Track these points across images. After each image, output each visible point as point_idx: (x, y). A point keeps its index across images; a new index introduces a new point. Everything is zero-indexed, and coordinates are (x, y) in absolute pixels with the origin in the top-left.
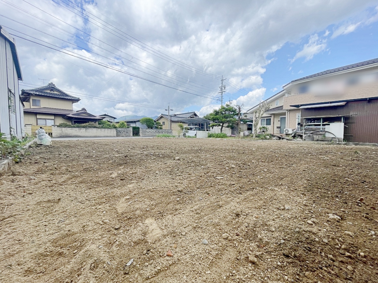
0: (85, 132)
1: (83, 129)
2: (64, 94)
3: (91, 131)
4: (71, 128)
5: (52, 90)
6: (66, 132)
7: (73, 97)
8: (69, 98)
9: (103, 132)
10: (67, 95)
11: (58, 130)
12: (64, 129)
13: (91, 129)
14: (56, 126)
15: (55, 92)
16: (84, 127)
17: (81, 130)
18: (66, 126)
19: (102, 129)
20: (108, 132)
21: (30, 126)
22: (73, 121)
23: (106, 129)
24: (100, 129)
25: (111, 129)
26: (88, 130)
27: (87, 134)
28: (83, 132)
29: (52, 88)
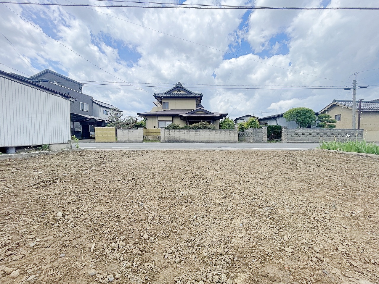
0: (195, 136)
1: (192, 131)
2: (188, 93)
3: (202, 133)
4: (179, 131)
5: (179, 90)
6: (174, 135)
7: (197, 94)
8: (192, 95)
10: (192, 93)
11: (166, 133)
13: (202, 131)
14: (164, 129)
15: (182, 92)
16: (193, 128)
17: (191, 133)
18: (174, 127)
19: (216, 131)
20: (226, 135)
21: (142, 129)
22: (188, 122)
23: (222, 131)
24: (214, 131)
25: (231, 131)
26: (199, 133)
27: (197, 138)
28: (191, 135)
29: (179, 87)
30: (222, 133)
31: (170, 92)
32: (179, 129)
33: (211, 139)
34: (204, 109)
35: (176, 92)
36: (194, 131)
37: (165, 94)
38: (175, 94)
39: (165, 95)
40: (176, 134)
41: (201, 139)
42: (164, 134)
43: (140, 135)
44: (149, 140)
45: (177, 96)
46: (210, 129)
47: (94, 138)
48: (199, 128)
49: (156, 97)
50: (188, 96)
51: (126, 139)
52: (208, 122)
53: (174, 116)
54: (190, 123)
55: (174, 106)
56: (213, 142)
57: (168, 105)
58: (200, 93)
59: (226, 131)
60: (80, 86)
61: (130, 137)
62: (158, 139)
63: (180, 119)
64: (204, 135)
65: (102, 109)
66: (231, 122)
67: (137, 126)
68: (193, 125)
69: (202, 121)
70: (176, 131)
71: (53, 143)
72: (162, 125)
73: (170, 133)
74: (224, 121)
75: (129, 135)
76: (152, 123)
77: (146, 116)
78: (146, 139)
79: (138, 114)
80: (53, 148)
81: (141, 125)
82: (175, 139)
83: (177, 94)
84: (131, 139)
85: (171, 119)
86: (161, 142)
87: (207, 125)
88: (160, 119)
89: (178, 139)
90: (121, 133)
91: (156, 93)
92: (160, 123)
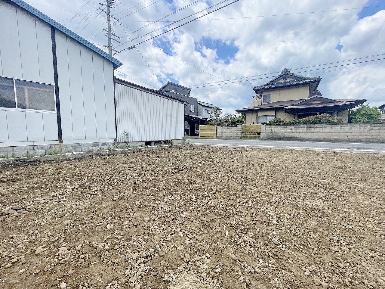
0: (307, 132)
1: (303, 126)
2: (298, 78)
3: (317, 129)
4: (283, 126)
5: (285, 78)
6: (277, 132)
7: (311, 79)
8: (304, 81)
9: (348, 131)
10: (303, 79)
11: (267, 129)
13: (318, 126)
14: (265, 125)
15: (289, 80)
16: (304, 123)
17: (300, 129)
18: (277, 123)
19: (344, 125)
20: (362, 131)
21: (240, 125)
22: (297, 116)
23: (355, 125)
24: (339, 126)
25: (372, 125)
26: (313, 129)
27: (309, 135)
28: (302, 131)
29: (285, 75)
30: (353, 128)
31: (273, 82)
32: (284, 124)
33: (333, 137)
34: (322, 96)
35: (281, 81)
36: (306, 126)
37: (267, 85)
38: (279, 83)
39: (267, 87)
40: (280, 130)
41: (316, 137)
42: (264, 131)
43: (238, 132)
44: (247, 137)
45: (283, 85)
46: (331, 123)
47: (198, 135)
48: (315, 123)
49: (256, 90)
50: (298, 83)
51: (225, 136)
52: (329, 113)
53: (277, 110)
54: (300, 117)
55: (278, 97)
56: (337, 141)
57: (270, 97)
58: (317, 77)
59: (363, 125)
60: (189, 90)
61: (228, 134)
62: (258, 135)
63: (286, 112)
64: (323, 131)
65: (204, 109)
66: (374, 111)
67: (235, 123)
68: (304, 119)
69: (318, 113)
70: (279, 127)
71: (174, 139)
72: (262, 120)
73: (273, 129)
74: (359, 110)
75: (228, 132)
76: (250, 120)
77: (244, 112)
78: (245, 136)
80: (174, 143)
81: (238, 122)
82: (279, 136)
83: (282, 83)
84: (230, 136)
85: (273, 113)
86: (261, 140)
87: (327, 118)
88: (260, 114)
89: (282, 136)
90: (221, 130)
92: (260, 118)
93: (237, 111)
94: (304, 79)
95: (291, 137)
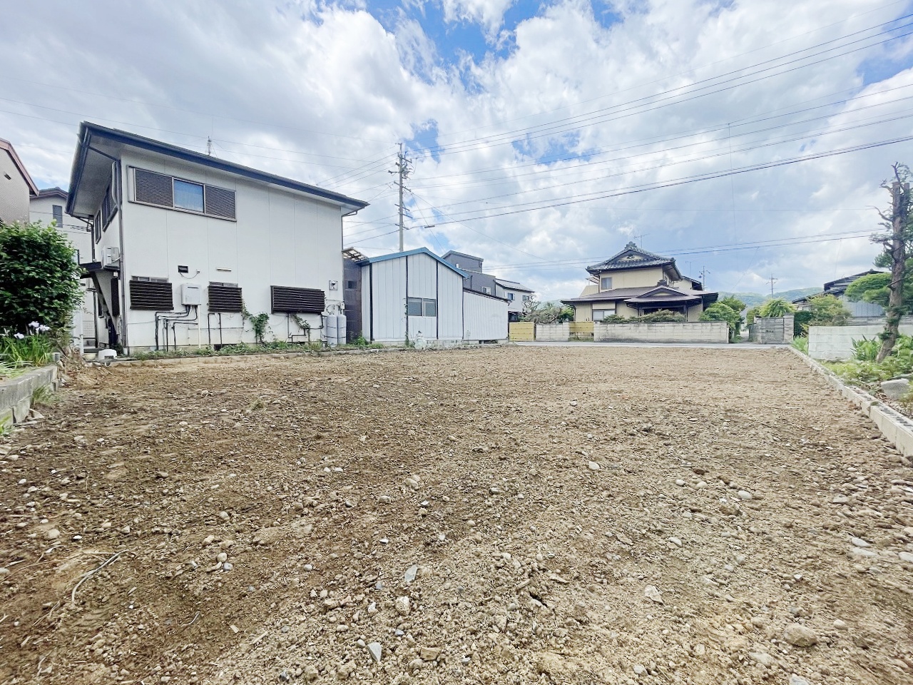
0: (648, 332)
2: (648, 258)
3: (659, 328)
4: (621, 325)
5: (631, 255)
6: (613, 332)
7: (663, 260)
8: (655, 263)
9: (690, 331)
10: (654, 258)
11: (601, 329)
12: (610, 326)
13: (660, 325)
14: (599, 322)
15: (636, 258)
16: (646, 321)
17: (640, 328)
18: (615, 320)
19: (686, 324)
21: (568, 323)
22: (641, 311)
23: (696, 324)
25: (713, 324)
26: (654, 328)
27: (651, 336)
28: (643, 331)
29: (630, 251)
30: (695, 328)
31: (614, 260)
32: (621, 322)
33: (675, 338)
35: (625, 259)
36: (646, 325)
37: (606, 264)
38: (623, 263)
39: (605, 267)
40: (617, 330)
42: (599, 330)
43: (565, 332)
44: (578, 339)
45: (626, 266)
46: (673, 321)
48: (655, 321)
49: (590, 271)
50: (647, 264)
51: (547, 337)
52: (671, 310)
53: (618, 302)
54: (646, 312)
55: (622, 283)
57: (611, 282)
58: (670, 257)
60: (481, 262)
61: (551, 334)
62: (590, 338)
63: (628, 306)
64: (664, 330)
67: (562, 318)
69: (660, 310)
70: (616, 325)
71: (499, 339)
72: (599, 316)
73: (608, 328)
75: (550, 332)
76: (582, 315)
77: (574, 304)
78: (574, 337)
79: (562, 302)
81: (565, 316)
82: (616, 338)
83: (626, 263)
84: (554, 337)
85: (613, 306)
86: (595, 342)
87: (667, 316)
88: (595, 307)
89: (620, 337)
90: (541, 329)
91: (590, 265)
92: (595, 313)
93: (564, 302)
94: (656, 260)
95: (630, 337)
